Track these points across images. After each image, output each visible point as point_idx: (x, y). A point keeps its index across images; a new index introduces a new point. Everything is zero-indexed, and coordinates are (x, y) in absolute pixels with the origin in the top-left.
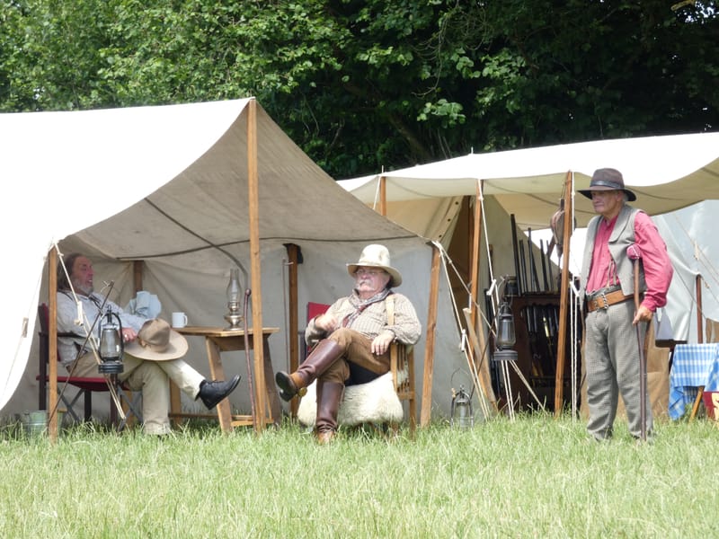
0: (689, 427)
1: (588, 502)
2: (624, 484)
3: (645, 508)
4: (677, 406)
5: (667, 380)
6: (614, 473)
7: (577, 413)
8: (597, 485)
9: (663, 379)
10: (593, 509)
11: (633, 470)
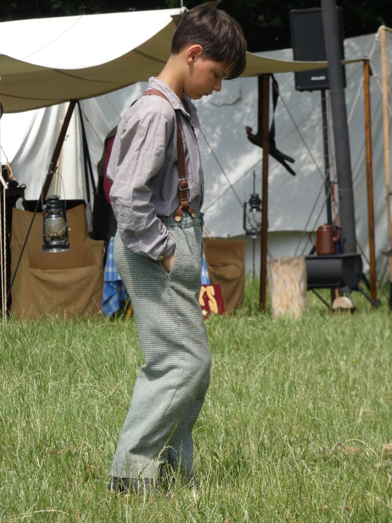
0: (126, 325)
1: (19, 415)
2: (57, 393)
3: (79, 420)
4: (111, 302)
5: (102, 275)
6: (46, 382)
7: (7, 312)
8: (28, 397)
9: (98, 274)
10: (24, 424)
11: (67, 378)
